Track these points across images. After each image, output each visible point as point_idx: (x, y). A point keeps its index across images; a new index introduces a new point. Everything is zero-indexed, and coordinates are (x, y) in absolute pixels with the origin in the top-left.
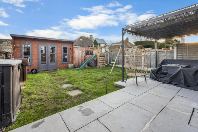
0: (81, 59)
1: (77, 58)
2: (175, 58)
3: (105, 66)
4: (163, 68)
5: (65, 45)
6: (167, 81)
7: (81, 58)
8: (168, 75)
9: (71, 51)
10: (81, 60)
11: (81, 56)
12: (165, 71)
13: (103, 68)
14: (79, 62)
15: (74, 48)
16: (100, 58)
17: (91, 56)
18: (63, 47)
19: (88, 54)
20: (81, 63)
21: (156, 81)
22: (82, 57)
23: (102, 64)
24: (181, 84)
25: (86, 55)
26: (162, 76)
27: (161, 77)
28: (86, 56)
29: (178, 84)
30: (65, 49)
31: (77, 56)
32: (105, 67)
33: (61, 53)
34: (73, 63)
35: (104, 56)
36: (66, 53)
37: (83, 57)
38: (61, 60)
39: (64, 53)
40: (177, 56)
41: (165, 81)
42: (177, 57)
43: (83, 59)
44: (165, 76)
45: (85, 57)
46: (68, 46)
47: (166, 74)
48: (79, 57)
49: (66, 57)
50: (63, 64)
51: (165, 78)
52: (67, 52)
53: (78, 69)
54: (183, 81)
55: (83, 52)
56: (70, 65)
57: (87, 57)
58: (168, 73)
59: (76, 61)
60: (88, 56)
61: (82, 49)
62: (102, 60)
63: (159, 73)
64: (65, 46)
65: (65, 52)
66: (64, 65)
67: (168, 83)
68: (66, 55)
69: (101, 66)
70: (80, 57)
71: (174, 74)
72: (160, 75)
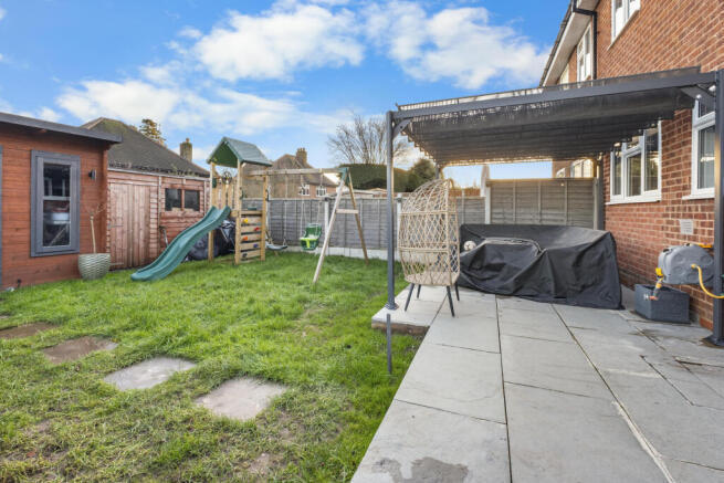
0: (142, 226)
1: (119, 222)
2: (487, 221)
3: (262, 253)
4: (489, 252)
5: (57, 155)
6: (507, 289)
7: (142, 219)
8: (505, 270)
9: (91, 187)
10: (142, 233)
11: (143, 215)
12: (497, 261)
13: (257, 262)
14: (131, 242)
15: (110, 175)
16: (248, 220)
17: (190, 212)
18: (41, 162)
19: (180, 206)
20: (142, 245)
21: (478, 294)
22: (147, 217)
23: (251, 246)
24: (544, 295)
25: (168, 208)
26: (487, 276)
27: (484, 280)
28: (168, 214)
29: (536, 293)
30: (57, 178)
31: (119, 214)
32: (263, 257)
33: (31, 197)
34: (102, 249)
35: (260, 215)
36: (63, 198)
37: (153, 216)
38: (26, 232)
39: (51, 198)
40: (491, 214)
41: (500, 288)
42: (491, 218)
43: (154, 226)
44: (496, 273)
45: (160, 217)
46: (76, 163)
47: (498, 268)
48: (130, 215)
49: (60, 218)
50: (42, 256)
51: (496, 280)
52: (68, 194)
53: (146, 274)
54: (551, 286)
55: (153, 195)
56: (90, 261)
57: (172, 218)
58: (504, 264)
59: (117, 236)
60: (176, 211)
61: (150, 179)
62: (251, 229)
63: (477, 266)
64: (59, 157)
65: (57, 192)
66: (51, 263)
67: (510, 295)
68: (64, 206)
69: (249, 254)
70: (140, 217)
71: (525, 269)
72: (479, 272)
